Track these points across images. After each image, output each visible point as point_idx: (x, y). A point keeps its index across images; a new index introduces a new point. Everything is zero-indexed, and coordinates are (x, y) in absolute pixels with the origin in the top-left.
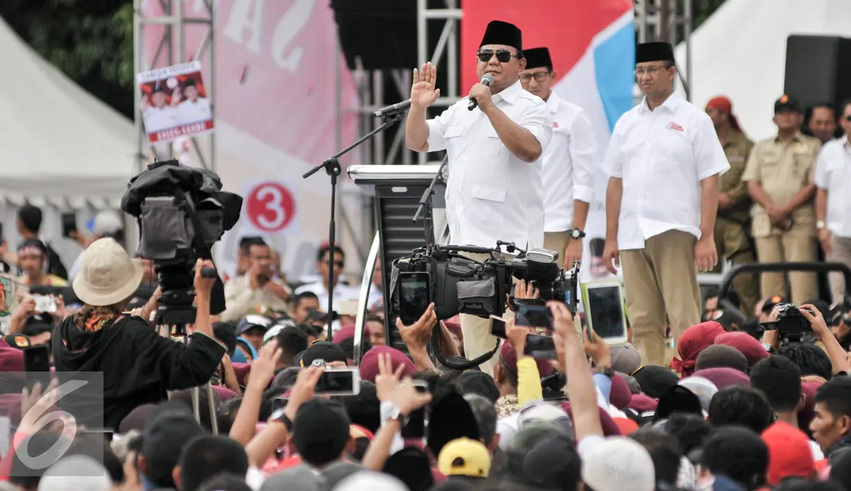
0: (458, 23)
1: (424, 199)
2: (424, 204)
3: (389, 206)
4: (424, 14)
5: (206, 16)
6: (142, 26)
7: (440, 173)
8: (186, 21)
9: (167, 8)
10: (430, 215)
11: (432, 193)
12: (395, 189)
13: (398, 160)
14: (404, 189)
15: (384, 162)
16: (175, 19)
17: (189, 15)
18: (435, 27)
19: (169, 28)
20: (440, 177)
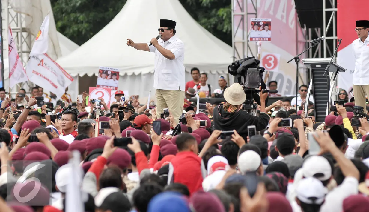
0: (336, 12)
1: (326, 69)
2: (326, 71)
3: (315, 72)
4: (325, 10)
5: (254, 12)
6: (234, 15)
7: (332, 61)
8: (248, 14)
9: (242, 9)
10: (328, 74)
11: (329, 67)
12: (317, 66)
13: (317, 57)
14: (320, 66)
15: (312, 57)
16: (245, 13)
17: (249, 12)
18: (329, 14)
19: (243, 16)
20: (331, 62)
